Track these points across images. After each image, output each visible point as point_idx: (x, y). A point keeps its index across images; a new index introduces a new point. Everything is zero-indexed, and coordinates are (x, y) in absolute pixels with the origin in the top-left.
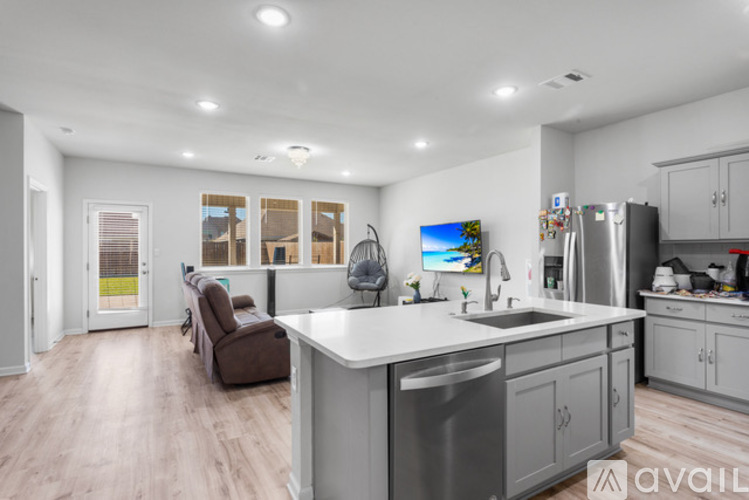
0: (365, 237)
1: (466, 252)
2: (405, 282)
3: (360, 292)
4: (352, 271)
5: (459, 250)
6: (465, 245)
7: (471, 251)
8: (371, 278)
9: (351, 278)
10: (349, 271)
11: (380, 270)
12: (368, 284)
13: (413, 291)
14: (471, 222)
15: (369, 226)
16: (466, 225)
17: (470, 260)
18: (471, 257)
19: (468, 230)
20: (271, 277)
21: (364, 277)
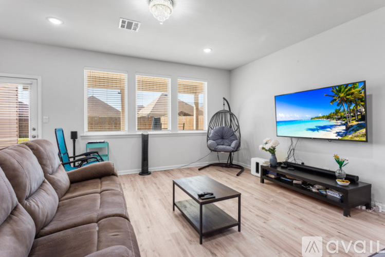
0: (221, 108)
1: (339, 119)
2: (261, 146)
3: (217, 153)
4: (210, 136)
5: (328, 117)
6: (337, 112)
7: (345, 118)
8: (225, 141)
9: (210, 142)
10: (208, 136)
11: (234, 135)
12: (224, 146)
13: (269, 155)
14: (347, 85)
15: (224, 98)
16: (339, 89)
17: (344, 127)
18: (346, 124)
19: (342, 95)
20: (145, 140)
21: (220, 141)
